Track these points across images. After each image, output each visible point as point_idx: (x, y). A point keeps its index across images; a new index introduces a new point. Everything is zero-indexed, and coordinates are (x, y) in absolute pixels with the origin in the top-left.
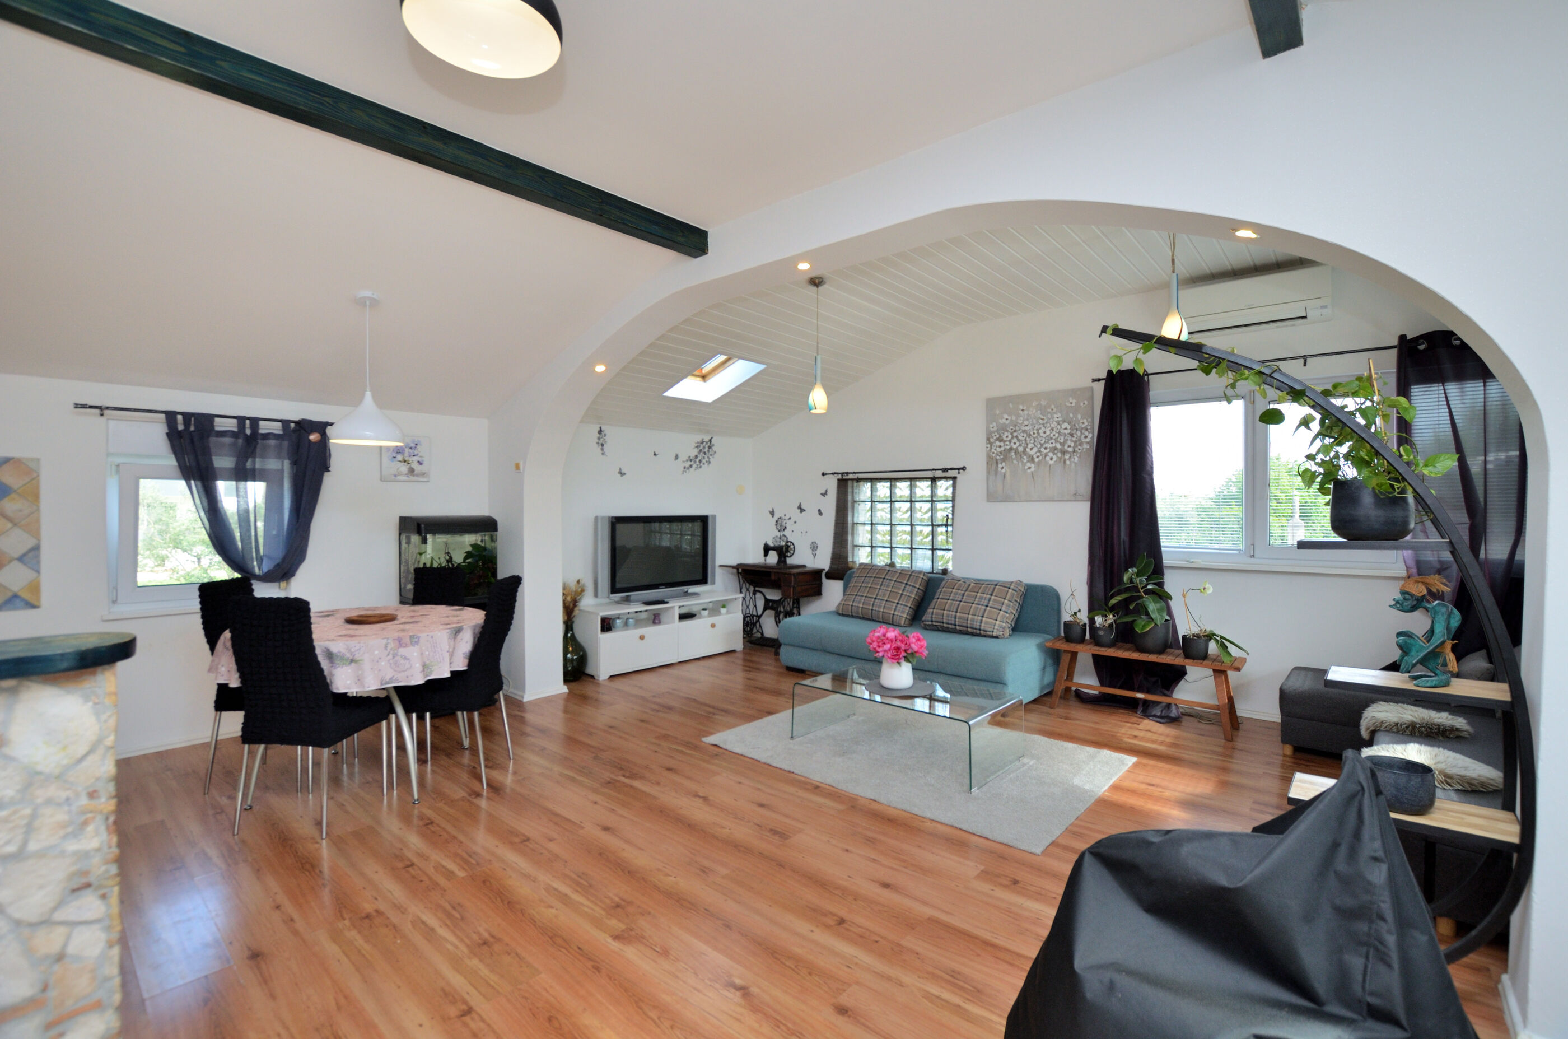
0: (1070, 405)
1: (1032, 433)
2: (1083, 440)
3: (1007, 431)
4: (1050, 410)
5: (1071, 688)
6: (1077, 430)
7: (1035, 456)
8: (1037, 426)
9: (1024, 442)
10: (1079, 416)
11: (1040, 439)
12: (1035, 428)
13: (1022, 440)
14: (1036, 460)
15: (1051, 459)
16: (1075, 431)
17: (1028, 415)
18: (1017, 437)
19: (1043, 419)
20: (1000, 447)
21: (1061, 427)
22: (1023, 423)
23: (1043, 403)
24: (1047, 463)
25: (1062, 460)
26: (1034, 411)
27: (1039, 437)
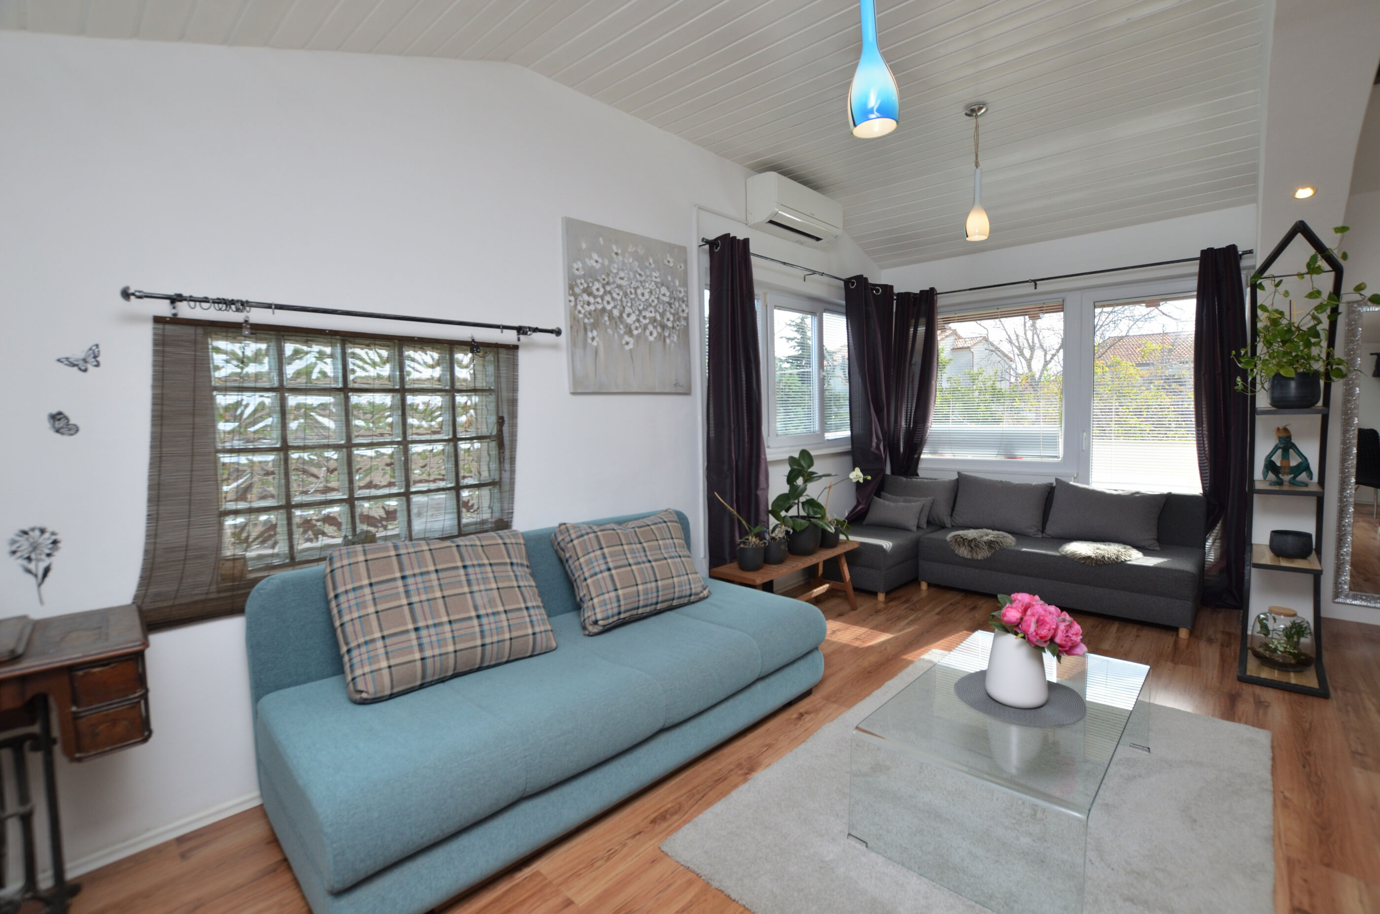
0: (667, 263)
1: (628, 292)
2: (681, 314)
3: (598, 281)
4: (648, 264)
6: (675, 299)
7: (633, 327)
8: (634, 282)
9: (619, 303)
10: (677, 283)
11: (638, 303)
12: (632, 286)
13: (616, 300)
14: (635, 332)
17: (623, 262)
18: (610, 293)
19: (640, 275)
20: (589, 304)
21: (660, 292)
22: (617, 273)
23: (641, 252)
24: (646, 338)
25: (662, 337)
26: (631, 260)
27: (636, 299)
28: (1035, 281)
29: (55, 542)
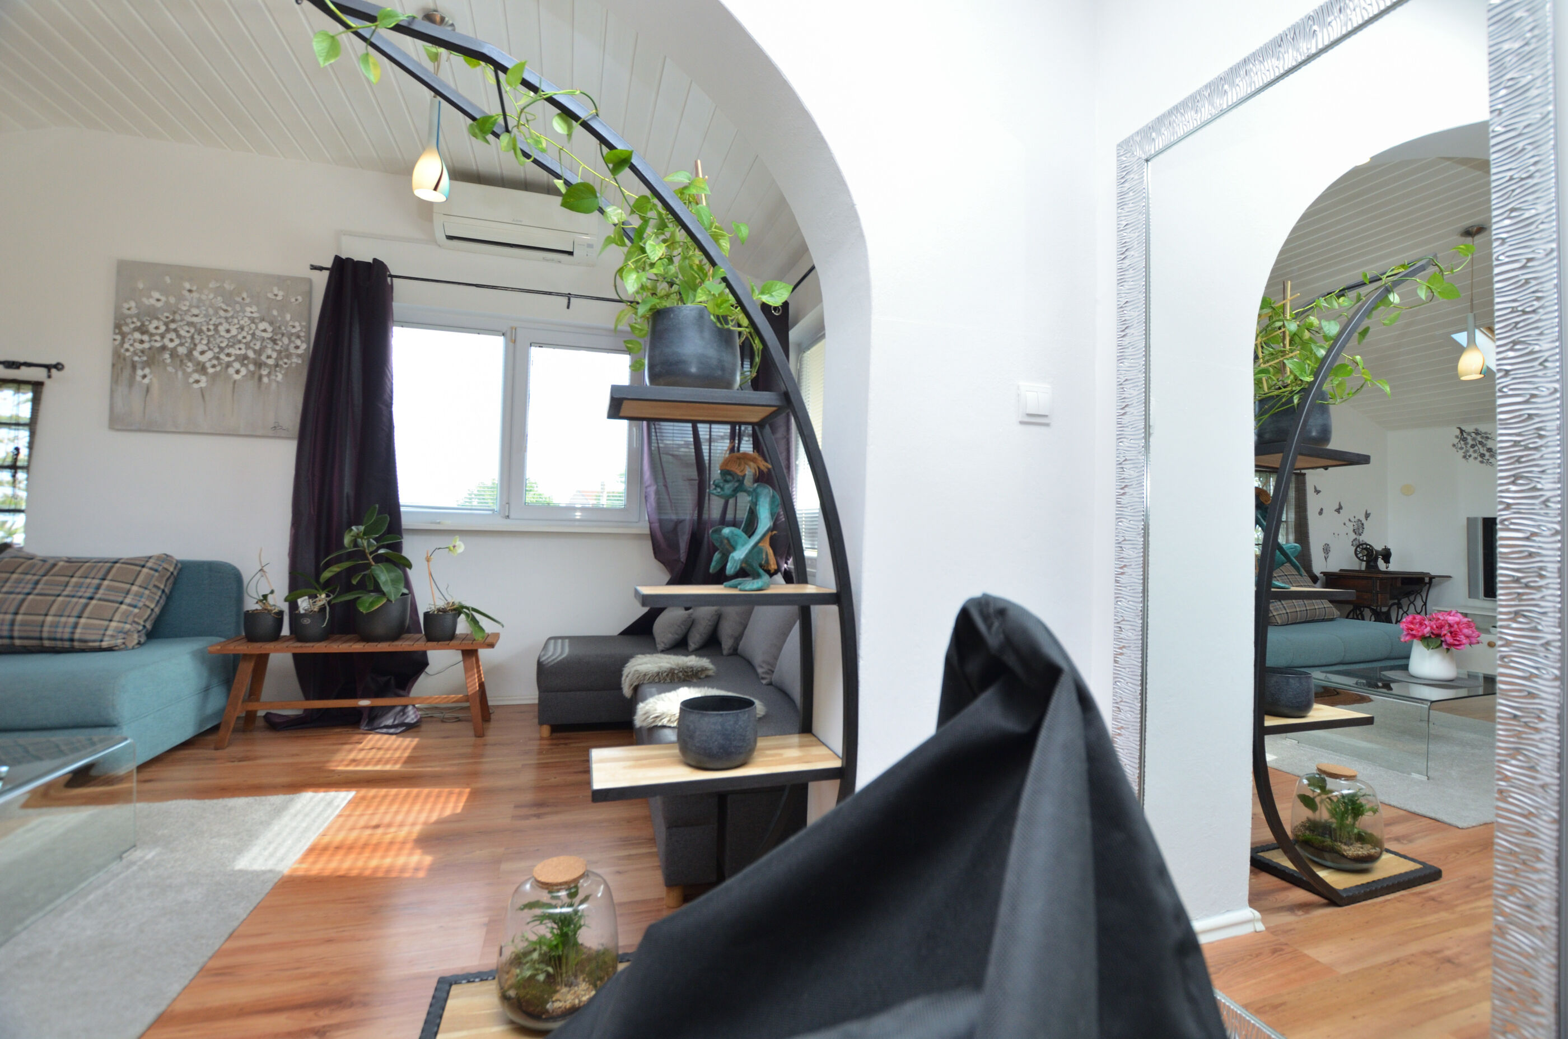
0: (274, 297)
1: (204, 328)
2: (292, 350)
3: (158, 319)
4: (239, 299)
5: (256, 712)
6: (283, 335)
7: (208, 365)
8: (214, 319)
9: (189, 340)
10: (288, 317)
11: (219, 340)
13: (185, 337)
14: (211, 370)
15: (238, 372)
16: (280, 336)
17: (200, 300)
18: (175, 330)
19: (226, 311)
20: (142, 342)
21: (257, 328)
22: (188, 310)
23: (228, 286)
24: (229, 377)
25: (256, 377)
26: (212, 296)
27: (217, 336)
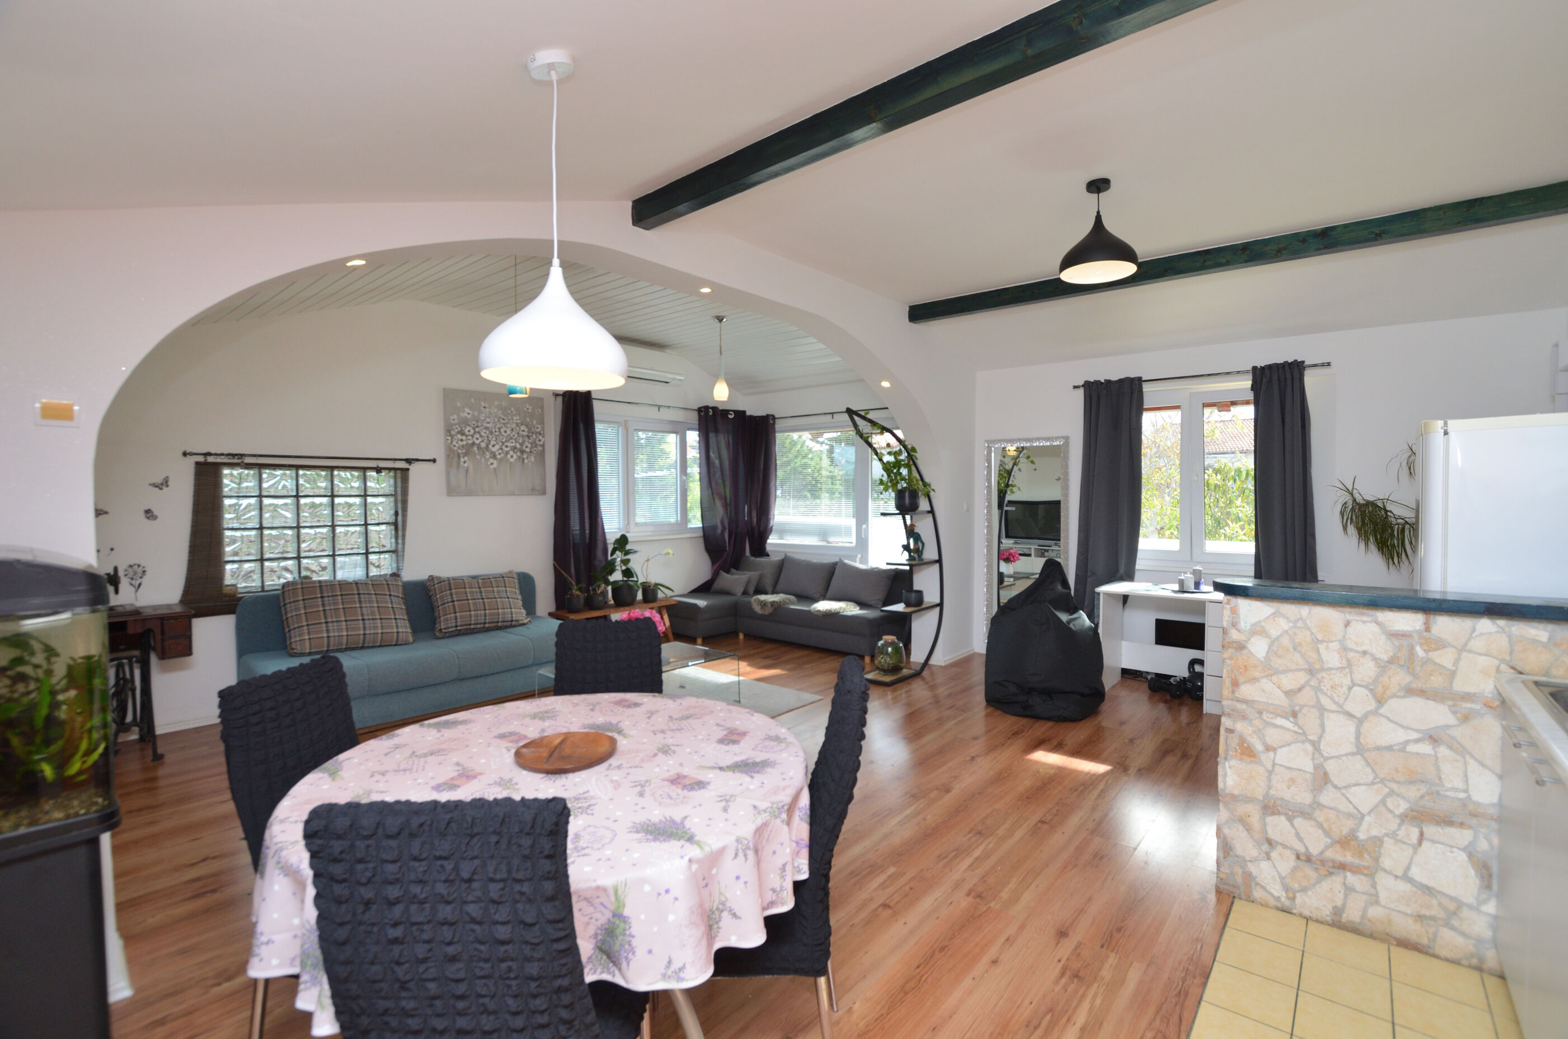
0: (526, 410)
1: (494, 431)
2: (538, 443)
3: (470, 426)
6: (532, 433)
7: (497, 453)
8: (498, 424)
9: (486, 438)
10: (535, 422)
11: (501, 437)
12: (497, 427)
13: (484, 436)
14: (499, 457)
17: (490, 412)
18: (479, 432)
19: (503, 419)
20: (462, 440)
21: (520, 429)
22: (485, 420)
24: (508, 460)
25: (522, 458)
26: (496, 410)
27: (500, 435)
28: (832, 414)
29: (144, 572)
